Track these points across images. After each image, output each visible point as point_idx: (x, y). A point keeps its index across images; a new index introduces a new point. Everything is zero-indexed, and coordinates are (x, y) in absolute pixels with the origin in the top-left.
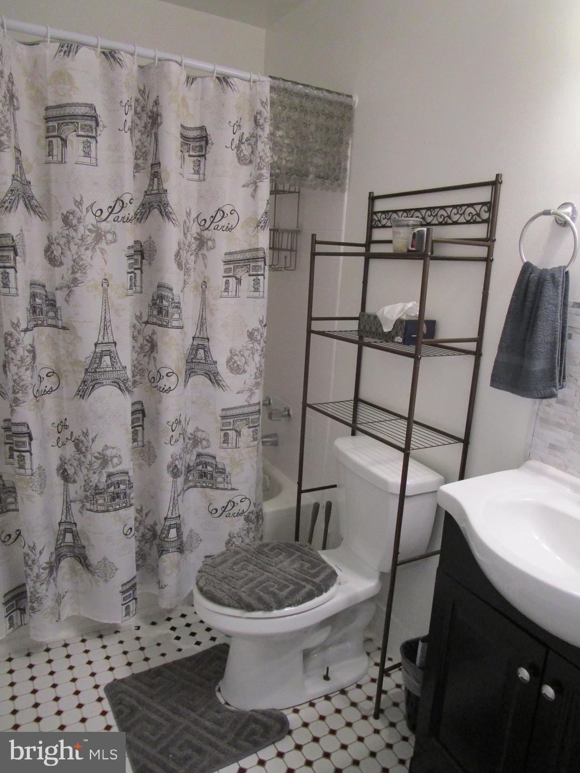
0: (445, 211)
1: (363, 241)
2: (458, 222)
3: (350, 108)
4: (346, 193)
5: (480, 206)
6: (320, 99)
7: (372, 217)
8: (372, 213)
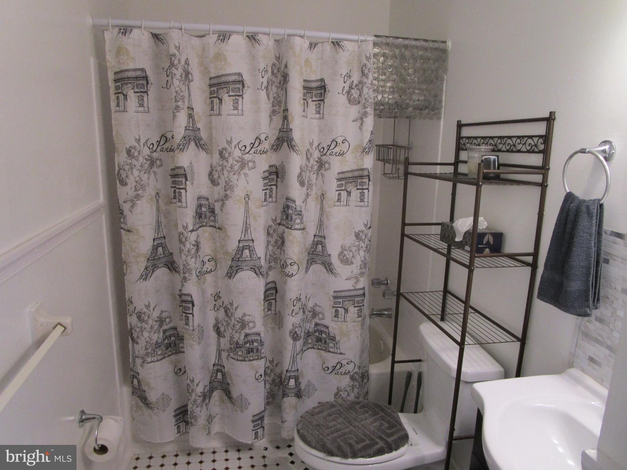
0: (512, 140)
1: (452, 161)
2: (521, 150)
3: (444, 51)
4: (442, 120)
5: (538, 138)
7: (459, 141)
8: (459, 137)
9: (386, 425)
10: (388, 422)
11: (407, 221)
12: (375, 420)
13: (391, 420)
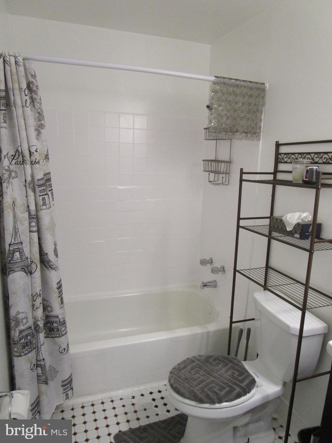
0: (328, 155)
1: (272, 171)
3: (264, 90)
4: (261, 140)
6: (245, 87)
7: (278, 156)
8: (277, 154)
9: (237, 373)
10: (238, 371)
11: (241, 217)
12: (228, 370)
13: (239, 368)
